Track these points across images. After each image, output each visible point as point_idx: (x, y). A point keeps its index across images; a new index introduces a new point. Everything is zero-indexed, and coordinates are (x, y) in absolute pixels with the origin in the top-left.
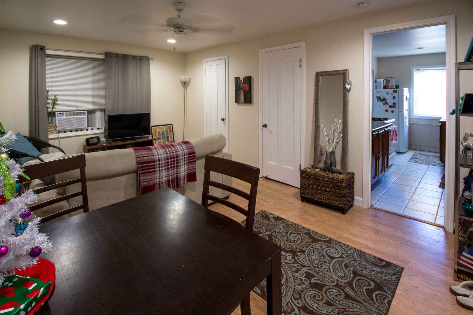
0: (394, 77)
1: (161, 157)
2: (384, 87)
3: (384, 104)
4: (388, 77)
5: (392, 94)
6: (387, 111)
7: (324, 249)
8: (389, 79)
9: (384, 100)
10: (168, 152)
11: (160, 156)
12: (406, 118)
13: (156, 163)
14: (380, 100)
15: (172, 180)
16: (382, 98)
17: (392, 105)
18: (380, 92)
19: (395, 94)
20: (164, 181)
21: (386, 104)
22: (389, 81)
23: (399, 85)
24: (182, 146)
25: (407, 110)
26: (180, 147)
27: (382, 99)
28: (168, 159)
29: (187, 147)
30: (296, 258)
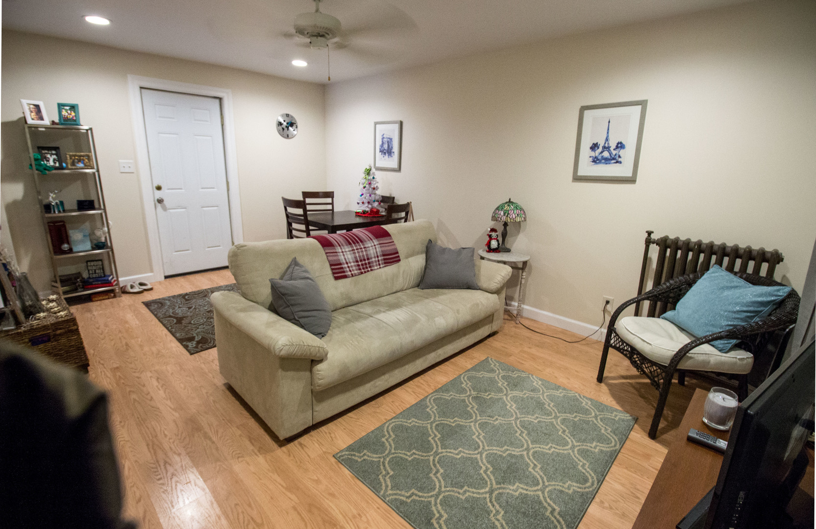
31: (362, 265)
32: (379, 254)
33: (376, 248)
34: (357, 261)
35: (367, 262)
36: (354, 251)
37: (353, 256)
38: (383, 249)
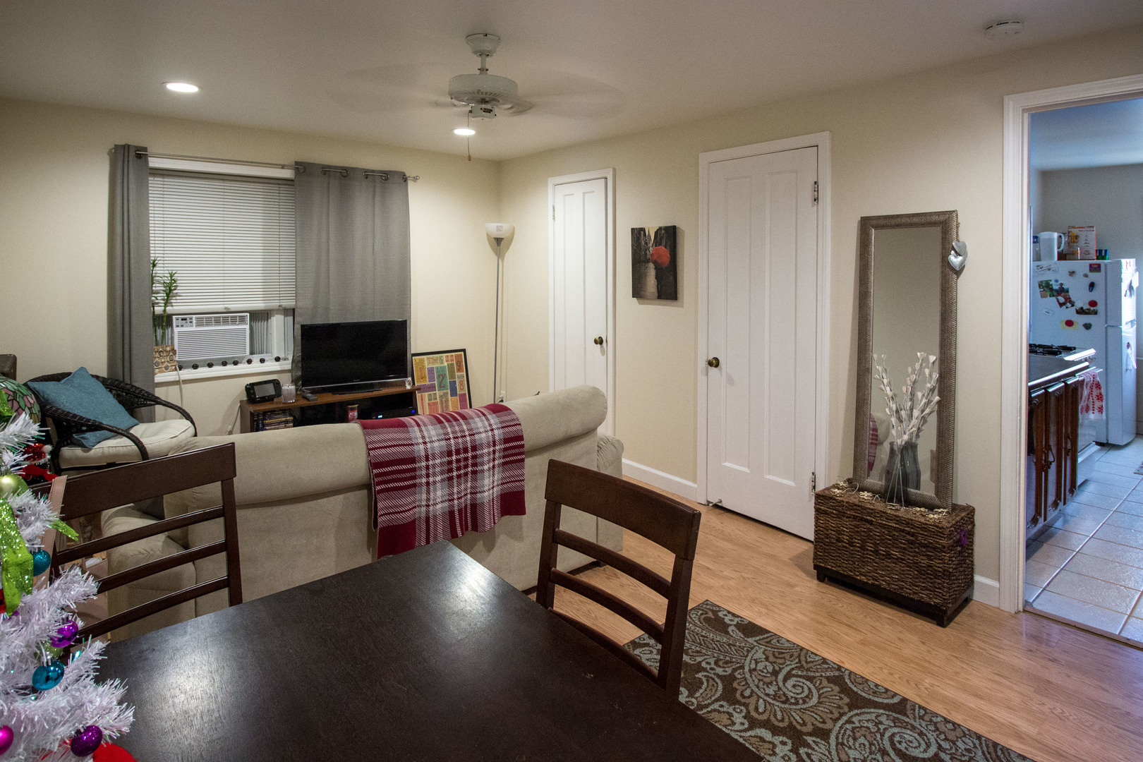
0: (1092, 227)
1: (433, 448)
2: (1062, 256)
3: (1061, 305)
4: (1074, 227)
5: (1086, 276)
6: (1069, 323)
7: (885, 729)
8: (1075, 231)
9: (1062, 291)
10: (451, 436)
11: (429, 445)
12: (1128, 345)
13: (418, 465)
14: (1048, 293)
15: (460, 511)
16: (1056, 287)
17: (1086, 307)
18: (1049, 269)
19: (1094, 277)
20: (439, 512)
21: (1069, 305)
22: (1077, 237)
23: (1106, 251)
24: (488, 420)
25: (1131, 322)
26: (482, 421)
27: (1056, 291)
28: (449, 454)
29: (501, 423)
30: (802, 751)
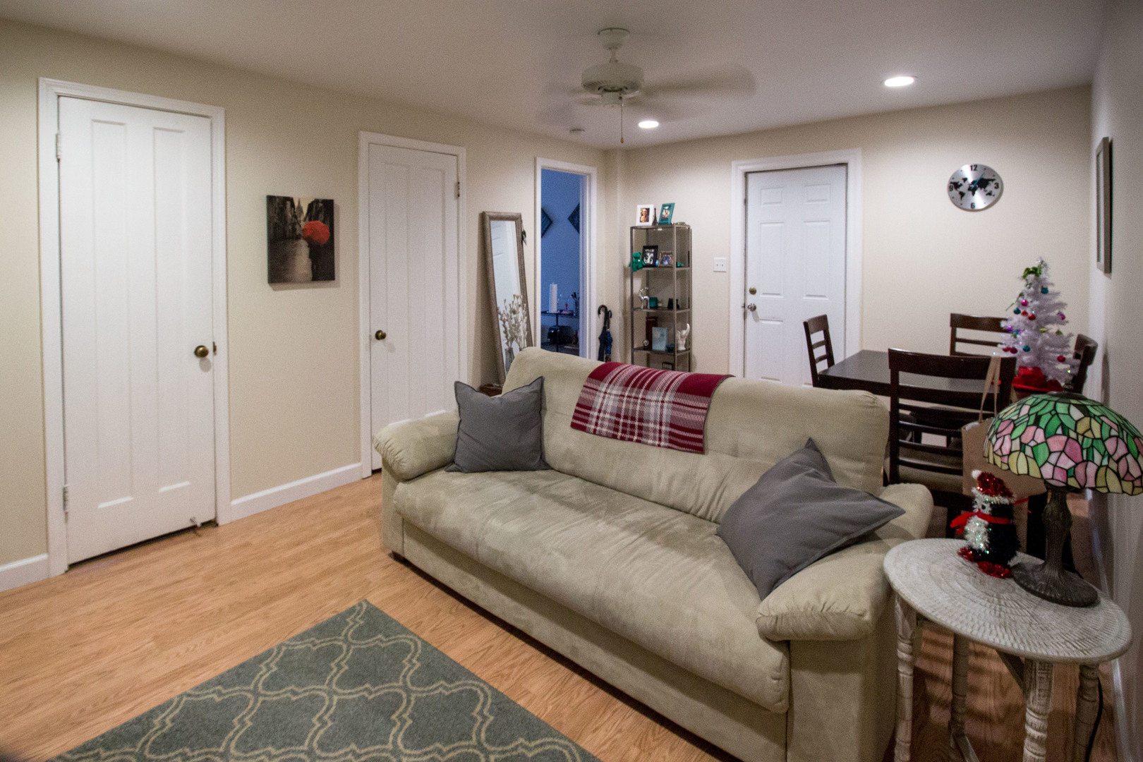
31: (625, 425)
32: (664, 421)
33: (662, 407)
34: (618, 416)
35: (637, 423)
36: (621, 398)
37: (616, 404)
38: (676, 414)
